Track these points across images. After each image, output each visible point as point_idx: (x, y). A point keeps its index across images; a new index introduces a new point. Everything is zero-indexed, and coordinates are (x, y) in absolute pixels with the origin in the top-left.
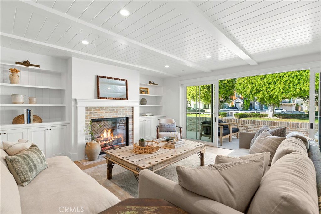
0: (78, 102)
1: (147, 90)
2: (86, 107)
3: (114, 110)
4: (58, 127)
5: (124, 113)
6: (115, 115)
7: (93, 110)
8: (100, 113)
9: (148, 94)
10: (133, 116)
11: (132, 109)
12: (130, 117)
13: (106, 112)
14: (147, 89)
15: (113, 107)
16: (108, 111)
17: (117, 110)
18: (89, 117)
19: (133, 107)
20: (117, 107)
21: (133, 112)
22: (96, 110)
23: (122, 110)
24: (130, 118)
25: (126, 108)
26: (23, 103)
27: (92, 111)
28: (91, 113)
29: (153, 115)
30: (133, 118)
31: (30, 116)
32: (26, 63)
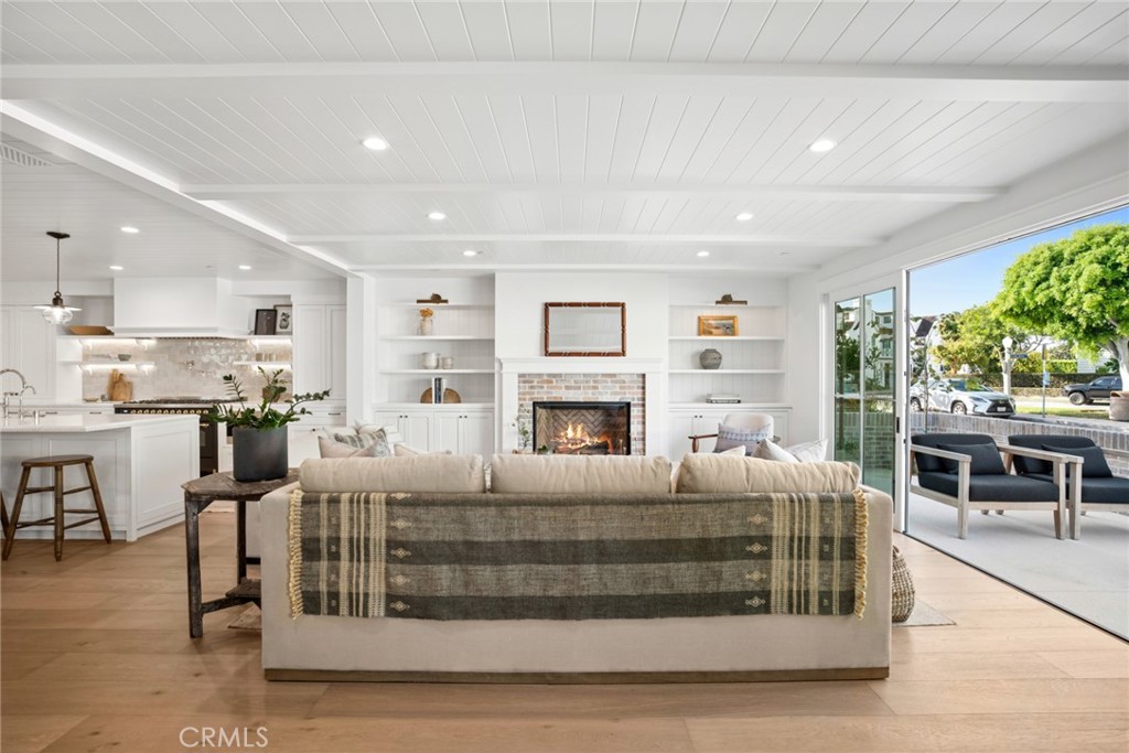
0: (504, 365)
1: (731, 321)
2: (521, 376)
3: (587, 382)
4: (479, 415)
5: (618, 390)
6: (590, 395)
7: (536, 380)
8: (552, 388)
9: (733, 334)
10: (644, 399)
11: (641, 379)
12: (636, 402)
13: (567, 388)
14: (733, 318)
15: (585, 375)
16: (573, 384)
17: (595, 382)
18: (528, 397)
19: (644, 376)
20: (597, 375)
21: (644, 388)
22: (544, 382)
23: (609, 384)
24: (635, 405)
25: (622, 378)
26: (437, 367)
27: (535, 384)
28: (532, 387)
29: (739, 402)
30: (644, 405)
31: (440, 390)
32: (436, 299)
